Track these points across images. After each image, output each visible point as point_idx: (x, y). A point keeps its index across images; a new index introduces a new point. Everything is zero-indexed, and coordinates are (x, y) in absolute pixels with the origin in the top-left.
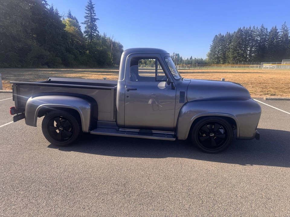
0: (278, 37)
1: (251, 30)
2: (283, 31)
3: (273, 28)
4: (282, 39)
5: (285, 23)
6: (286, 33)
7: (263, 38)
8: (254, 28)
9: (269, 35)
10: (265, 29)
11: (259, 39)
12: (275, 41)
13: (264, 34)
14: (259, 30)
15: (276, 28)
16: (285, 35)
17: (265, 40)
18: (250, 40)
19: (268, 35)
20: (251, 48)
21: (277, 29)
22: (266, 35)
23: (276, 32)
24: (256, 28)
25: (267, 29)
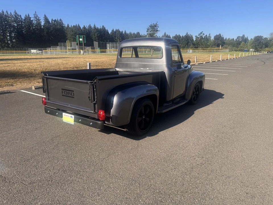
0: (33, 25)
1: (5, 14)
2: (36, 20)
3: (26, 15)
4: (37, 27)
5: (36, 12)
6: (39, 22)
7: (20, 24)
8: (8, 14)
9: (25, 22)
10: (18, 15)
11: (16, 25)
12: (31, 28)
13: (19, 21)
14: (13, 16)
15: (29, 15)
16: (38, 24)
17: (22, 26)
18: (6, 26)
19: (23, 22)
20: (10, 33)
21: (31, 18)
22: (22, 22)
23: (30, 20)
24: (9, 13)
25: (21, 16)
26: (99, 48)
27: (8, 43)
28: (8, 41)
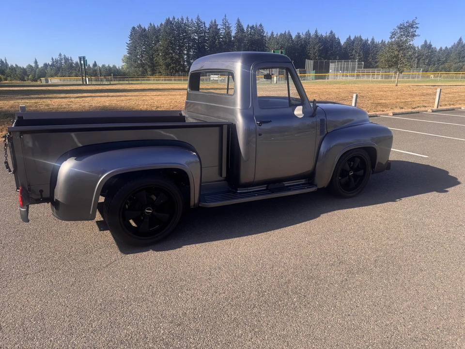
0: (220, 36)
1: (184, 22)
2: (224, 27)
3: (212, 23)
4: (224, 39)
5: (225, 16)
6: (228, 31)
7: (202, 36)
8: (188, 21)
9: (209, 32)
10: (201, 22)
11: (196, 38)
12: (217, 42)
13: (201, 31)
14: (194, 24)
15: (215, 22)
16: (227, 34)
17: (204, 39)
18: (184, 39)
19: (207, 33)
20: (188, 51)
21: (218, 25)
22: (205, 32)
23: (216, 28)
24: (190, 20)
25: (204, 23)
26: (314, 71)
27: (184, 64)
28: (184, 62)
